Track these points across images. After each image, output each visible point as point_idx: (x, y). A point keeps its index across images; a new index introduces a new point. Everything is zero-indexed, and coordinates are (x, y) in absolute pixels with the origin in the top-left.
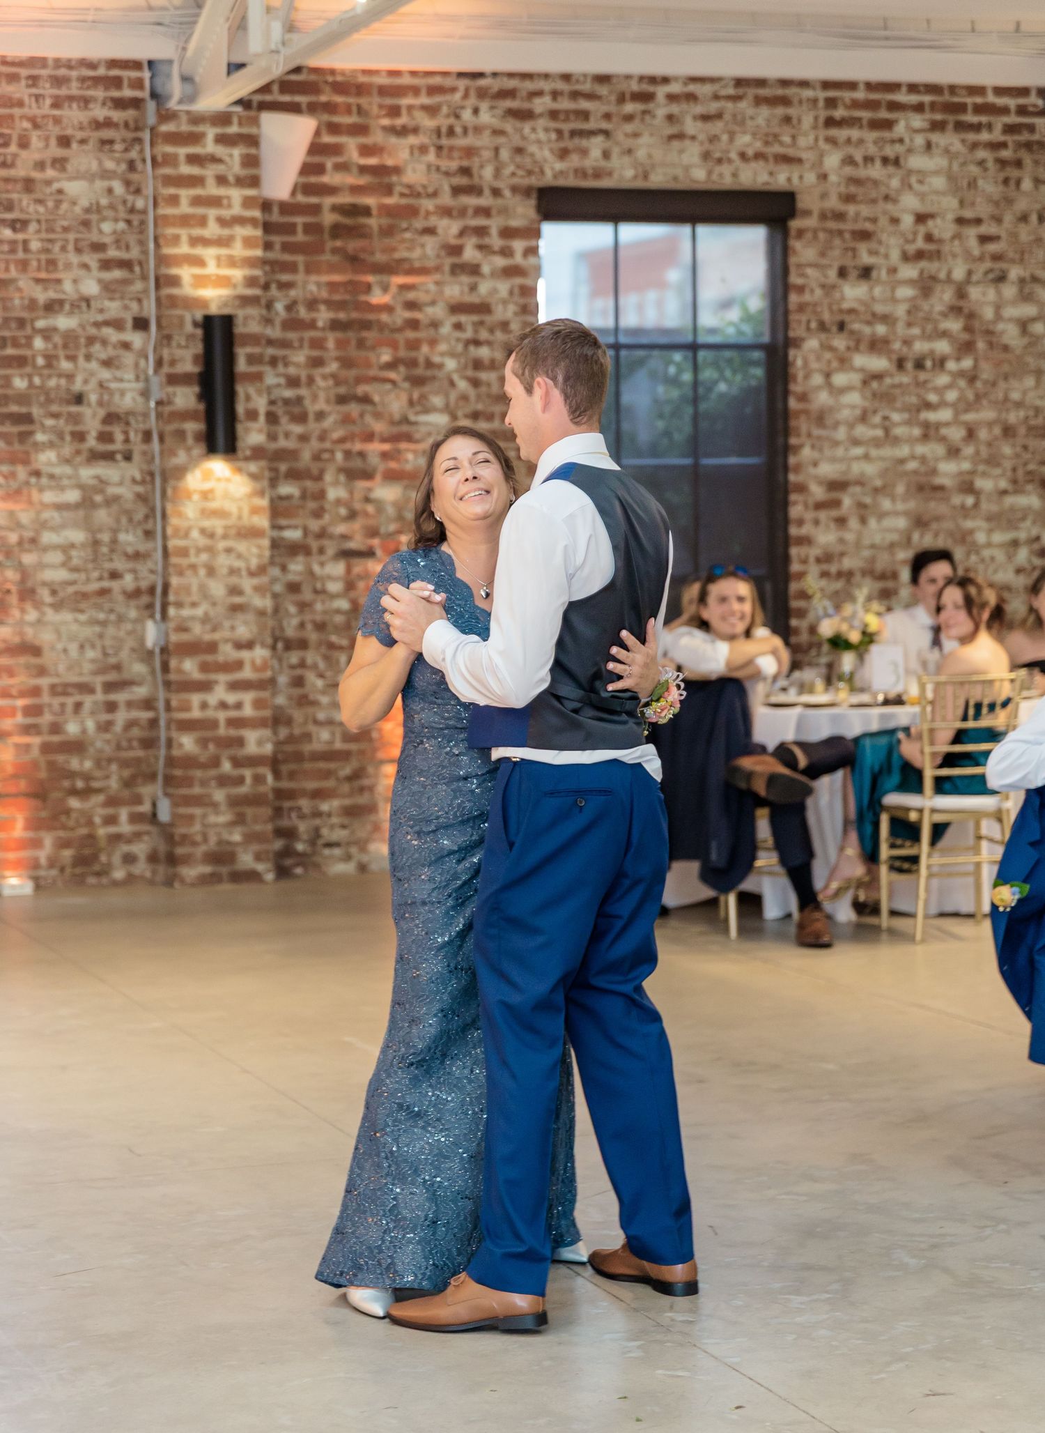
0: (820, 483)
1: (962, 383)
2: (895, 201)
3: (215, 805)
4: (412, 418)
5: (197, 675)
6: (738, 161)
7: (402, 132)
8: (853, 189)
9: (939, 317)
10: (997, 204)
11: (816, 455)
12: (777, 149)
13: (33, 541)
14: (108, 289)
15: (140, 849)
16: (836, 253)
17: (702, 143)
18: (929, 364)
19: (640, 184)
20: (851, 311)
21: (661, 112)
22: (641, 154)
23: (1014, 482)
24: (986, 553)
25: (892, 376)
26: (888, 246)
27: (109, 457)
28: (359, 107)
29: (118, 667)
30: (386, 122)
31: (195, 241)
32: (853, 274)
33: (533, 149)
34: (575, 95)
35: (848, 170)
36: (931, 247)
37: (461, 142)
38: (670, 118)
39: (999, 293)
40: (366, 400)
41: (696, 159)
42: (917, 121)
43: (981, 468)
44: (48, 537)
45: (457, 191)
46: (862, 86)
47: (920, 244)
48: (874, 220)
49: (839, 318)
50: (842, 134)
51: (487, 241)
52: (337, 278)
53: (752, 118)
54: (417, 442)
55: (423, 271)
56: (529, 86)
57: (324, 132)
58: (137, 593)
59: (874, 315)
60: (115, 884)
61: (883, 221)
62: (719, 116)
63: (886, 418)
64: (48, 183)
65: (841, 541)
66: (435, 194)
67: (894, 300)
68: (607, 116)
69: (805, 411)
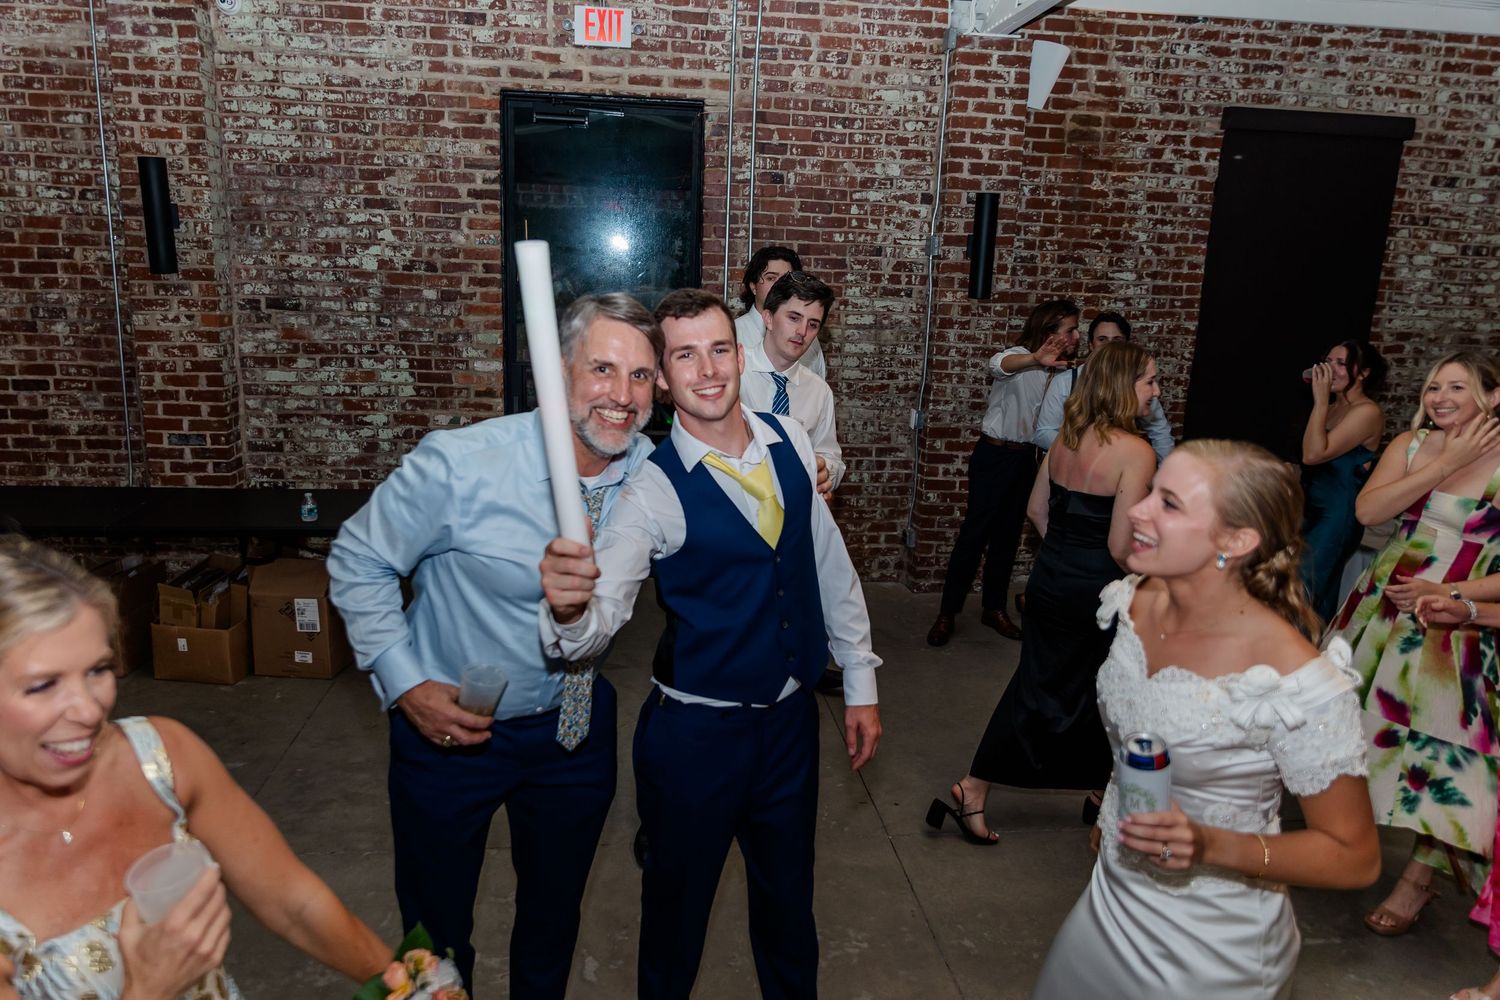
0: (1392, 335)
2: (1484, 129)
3: (947, 540)
4: (1110, 275)
5: (944, 452)
6: (1373, 96)
7: (1133, 61)
8: (1454, 119)
11: (1392, 314)
12: (1404, 86)
13: (839, 349)
14: (907, 172)
15: (891, 559)
16: (1434, 166)
17: (1349, 79)
18: (1484, 252)
19: (1299, 108)
20: (1436, 210)
21: (1323, 54)
22: (1303, 85)
25: (1456, 259)
26: (1471, 163)
27: (896, 293)
28: (1102, 40)
29: (888, 439)
30: (1120, 53)
31: (975, 138)
32: (1443, 183)
33: (1225, 78)
34: (1262, 38)
35: (1453, 105)
37: (1172, 71)
38: (1329, 59)
40: (1080, 260)
41: (1343, 92)
44: (849, 348)
45: (1164, 108)
46: (1475, 40)
48: (1465, 143)
49: (1426, 215)
50: (1453, 76)
51: (1181, 147)
52: (1070, 170)
53: (1389, 61)
54: (1113, 292)
55: (1133, 168)
56: (1229, 29)
57: (1074, 59)
58: (906, 388)
59: (1452, 213)
60: (873, 580)
61: (1472, 145)
62: (1365, 59)
63: (1446, 290)
64: (872, 92)
66: (1148, 111)
67: (1468, 203)
68: (1283, 56)
69: (1390, 282)
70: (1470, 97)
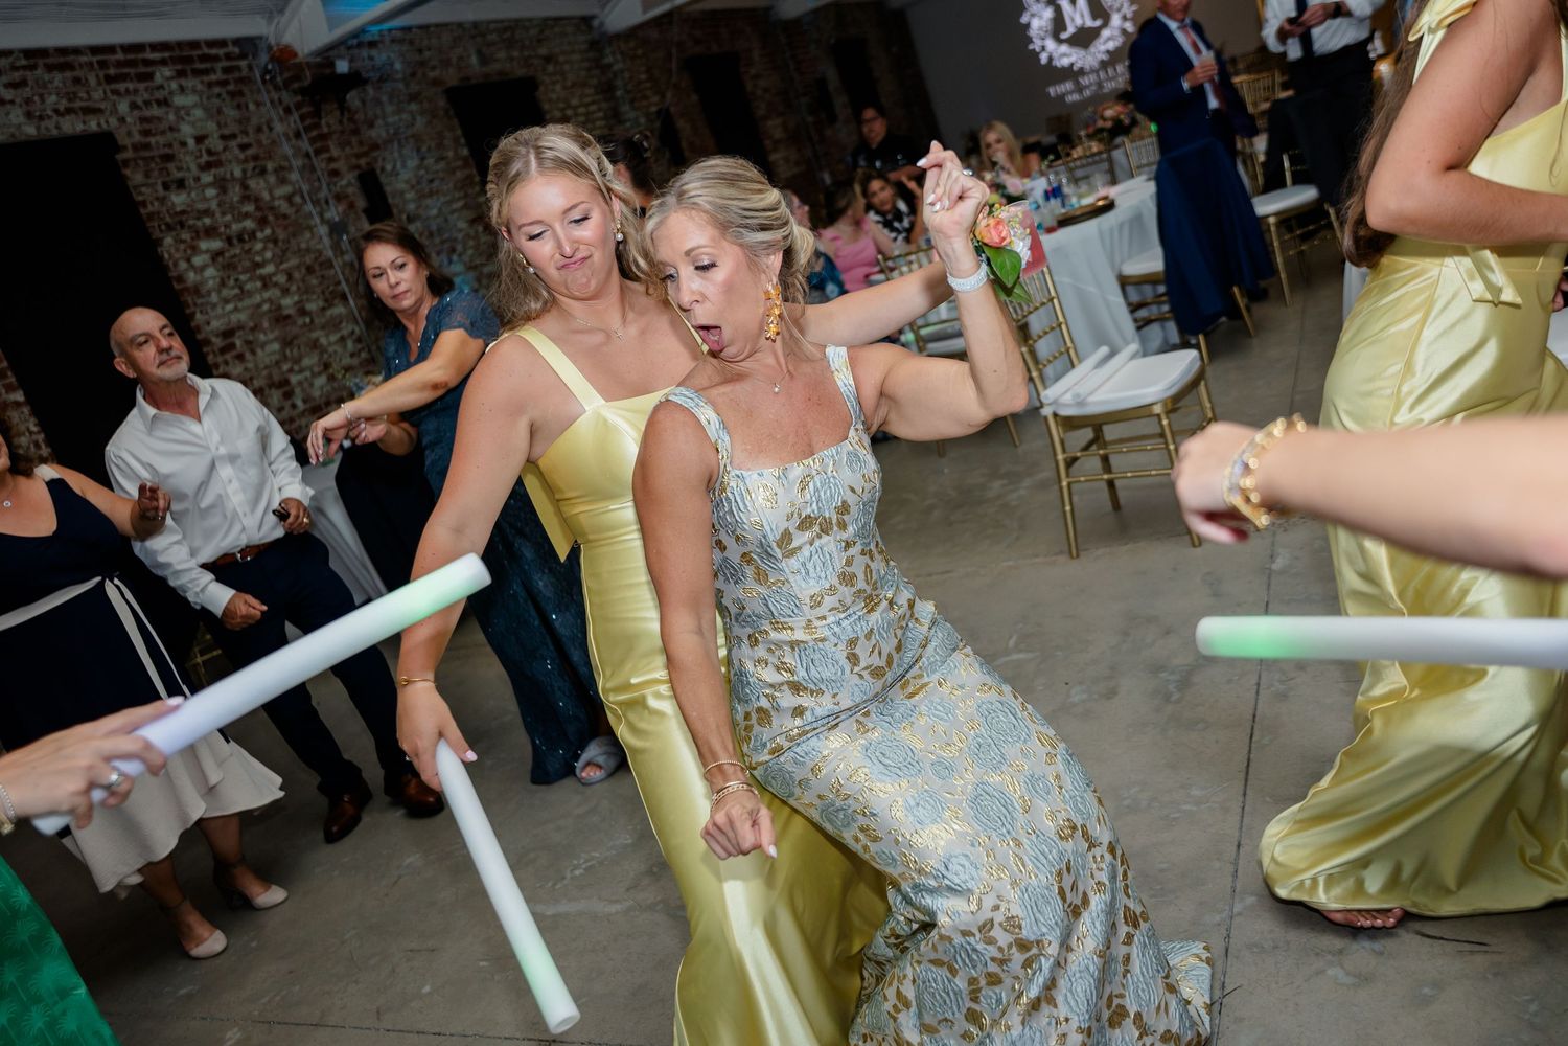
0: (217, 335)
1: (271, 245)
2: (178, 130)
6: (55, 117)
8: (147, 126)
9: (237, 205)
10: (240, 122)
11: (206, 317)
12: (78, 104)
16: (156, 173)
17: (21, 106)
18: (246, 237)
20: (183, 212)
23: (326, 301)
24: (331, 350)
25: (228, 250)
26: (187, 162)
32: (174, 186)
35: (137, 113)
36: (211, 159)
39: (267, 182)
41: (22, 119)
42: (167, 72)
43: (305, 297)
47: (205, 158)
48: (170, 146)
49: (177, 219)
50: (122, 86)
53: (50, 82)
59: (198, 212)
61: (176, 146)
62: (24, 82)
63: (237, 280)
65: (246, 369)
67: (205, 199)
69: (187, 289)
70: (147, 103)
